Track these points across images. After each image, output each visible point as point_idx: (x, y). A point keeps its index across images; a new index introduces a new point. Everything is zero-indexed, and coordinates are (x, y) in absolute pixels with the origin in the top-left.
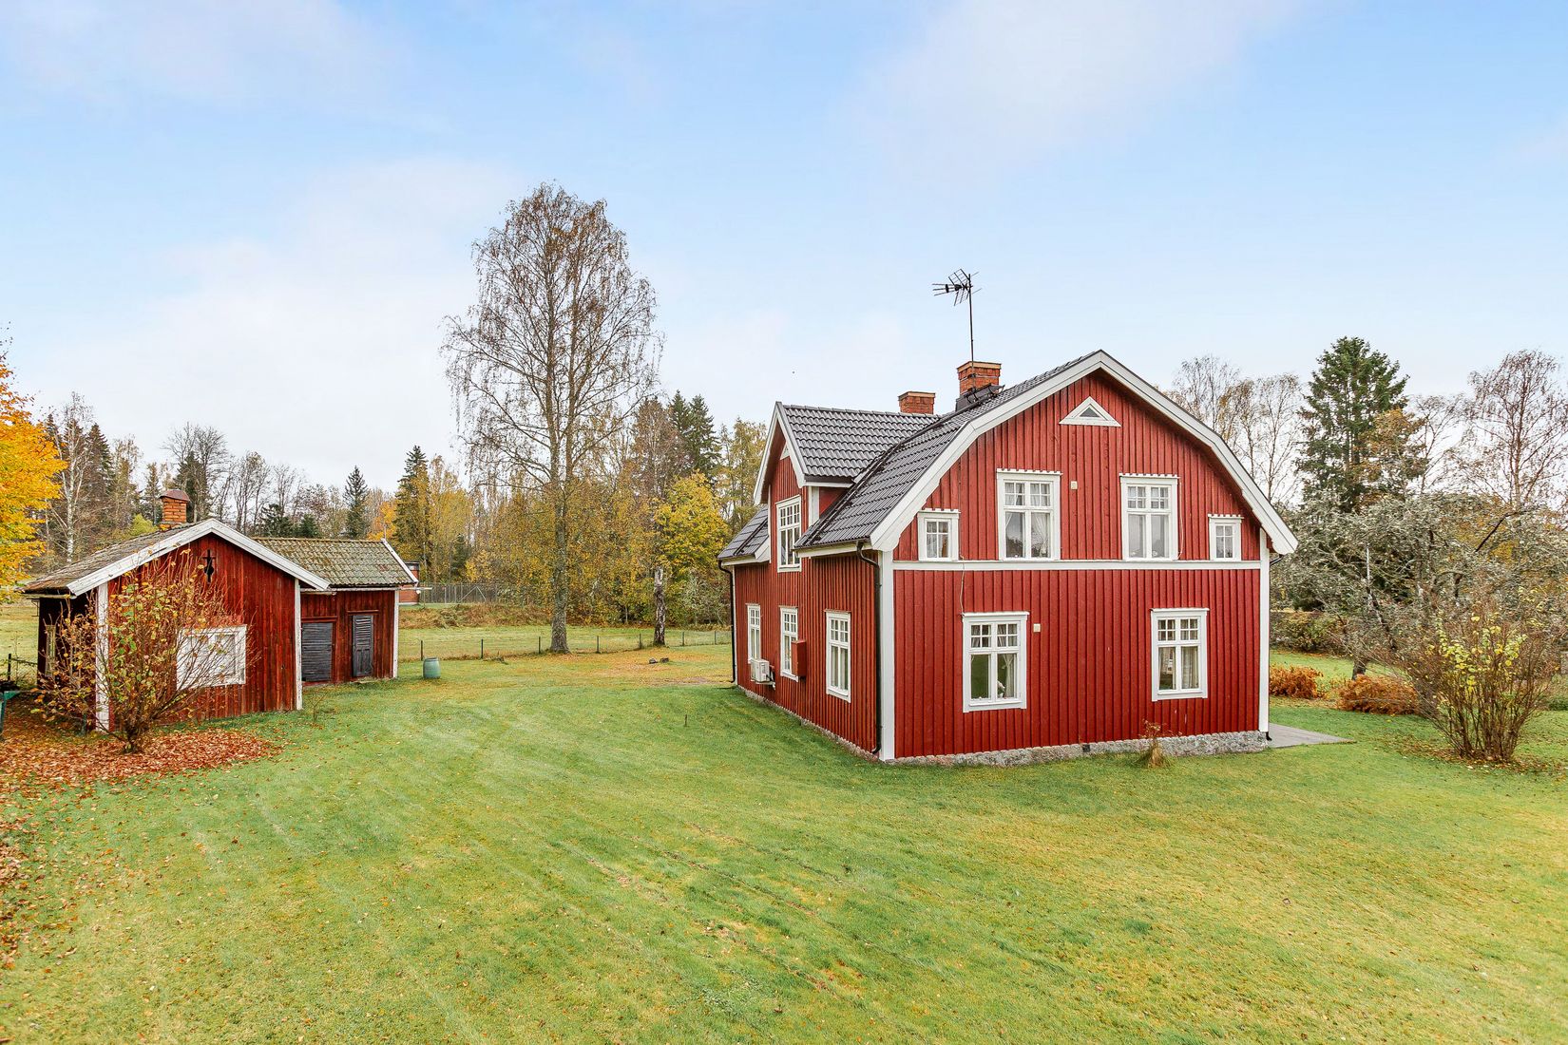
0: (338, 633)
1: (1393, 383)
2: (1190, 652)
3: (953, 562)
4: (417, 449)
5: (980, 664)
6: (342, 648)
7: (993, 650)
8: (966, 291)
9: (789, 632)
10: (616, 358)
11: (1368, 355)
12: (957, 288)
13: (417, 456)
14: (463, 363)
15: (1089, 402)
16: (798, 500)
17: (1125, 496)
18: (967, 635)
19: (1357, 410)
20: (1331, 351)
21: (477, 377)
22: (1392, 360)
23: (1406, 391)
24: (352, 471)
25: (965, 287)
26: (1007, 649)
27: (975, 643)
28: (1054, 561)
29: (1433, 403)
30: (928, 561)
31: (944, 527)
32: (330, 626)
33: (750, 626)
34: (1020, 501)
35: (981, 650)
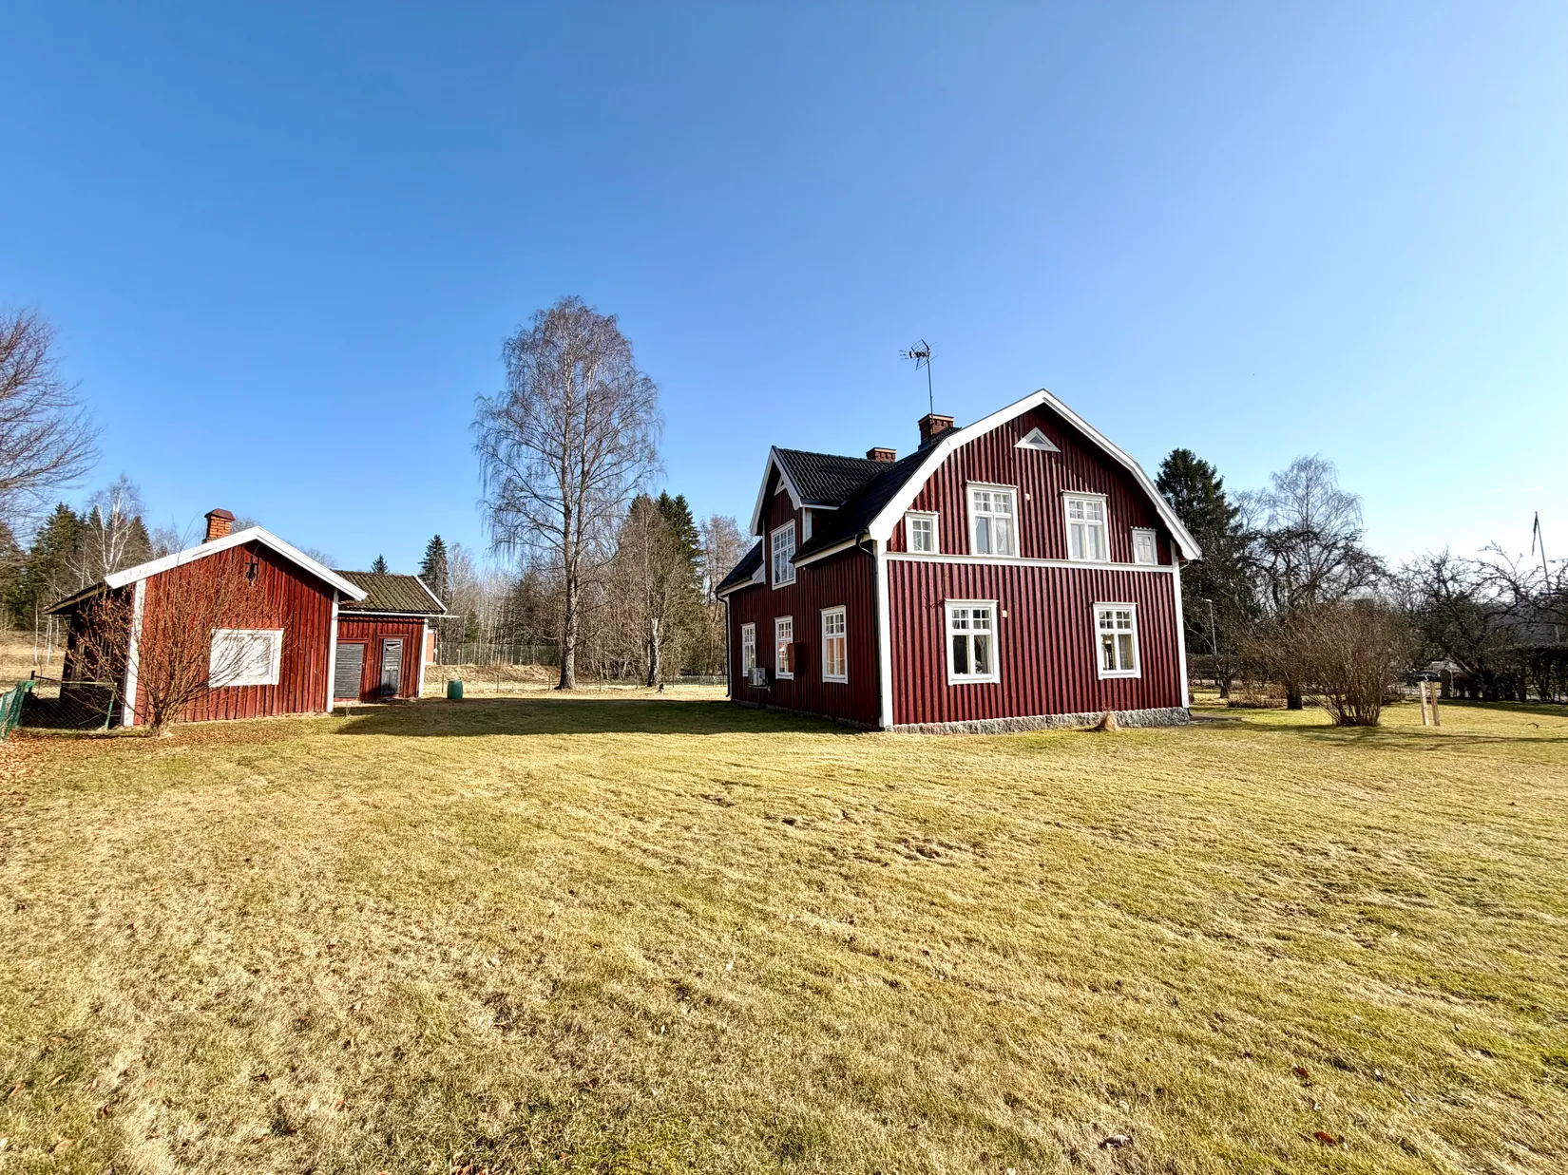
0: (369, 653)
1: (1214, 482)
2: (1125, 639)
3: (935, 555)
4: (437, 538)
5: (960, 642)
6: (372, 667)
7: (971, 632)
8: (925, 359)
9: (784, 640)
10: (623, 441)
11: (1195, 462)
12: (918, 355)
13: (437, 544)
14: (491, 440)
15: (1035, 432)
16: (792, 524)
17: (1068, 509)
18: (949, 620)
19: (1190, 502)
20: (1169, 459)
21: (502, 452)
22: (1211, 466)
23: (1224, 488)
24: (377, 558)
25: (924, 355)
26: (981, 632)
27: (956, 625)
28: (1015, 559)
29: (1245, 496)
30: (914, 553)
31: (927, 525)
32: (362, 647)
33: (745, 644)
34: (986, 507)
35: (961, 632)
